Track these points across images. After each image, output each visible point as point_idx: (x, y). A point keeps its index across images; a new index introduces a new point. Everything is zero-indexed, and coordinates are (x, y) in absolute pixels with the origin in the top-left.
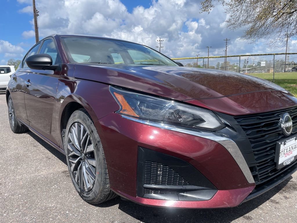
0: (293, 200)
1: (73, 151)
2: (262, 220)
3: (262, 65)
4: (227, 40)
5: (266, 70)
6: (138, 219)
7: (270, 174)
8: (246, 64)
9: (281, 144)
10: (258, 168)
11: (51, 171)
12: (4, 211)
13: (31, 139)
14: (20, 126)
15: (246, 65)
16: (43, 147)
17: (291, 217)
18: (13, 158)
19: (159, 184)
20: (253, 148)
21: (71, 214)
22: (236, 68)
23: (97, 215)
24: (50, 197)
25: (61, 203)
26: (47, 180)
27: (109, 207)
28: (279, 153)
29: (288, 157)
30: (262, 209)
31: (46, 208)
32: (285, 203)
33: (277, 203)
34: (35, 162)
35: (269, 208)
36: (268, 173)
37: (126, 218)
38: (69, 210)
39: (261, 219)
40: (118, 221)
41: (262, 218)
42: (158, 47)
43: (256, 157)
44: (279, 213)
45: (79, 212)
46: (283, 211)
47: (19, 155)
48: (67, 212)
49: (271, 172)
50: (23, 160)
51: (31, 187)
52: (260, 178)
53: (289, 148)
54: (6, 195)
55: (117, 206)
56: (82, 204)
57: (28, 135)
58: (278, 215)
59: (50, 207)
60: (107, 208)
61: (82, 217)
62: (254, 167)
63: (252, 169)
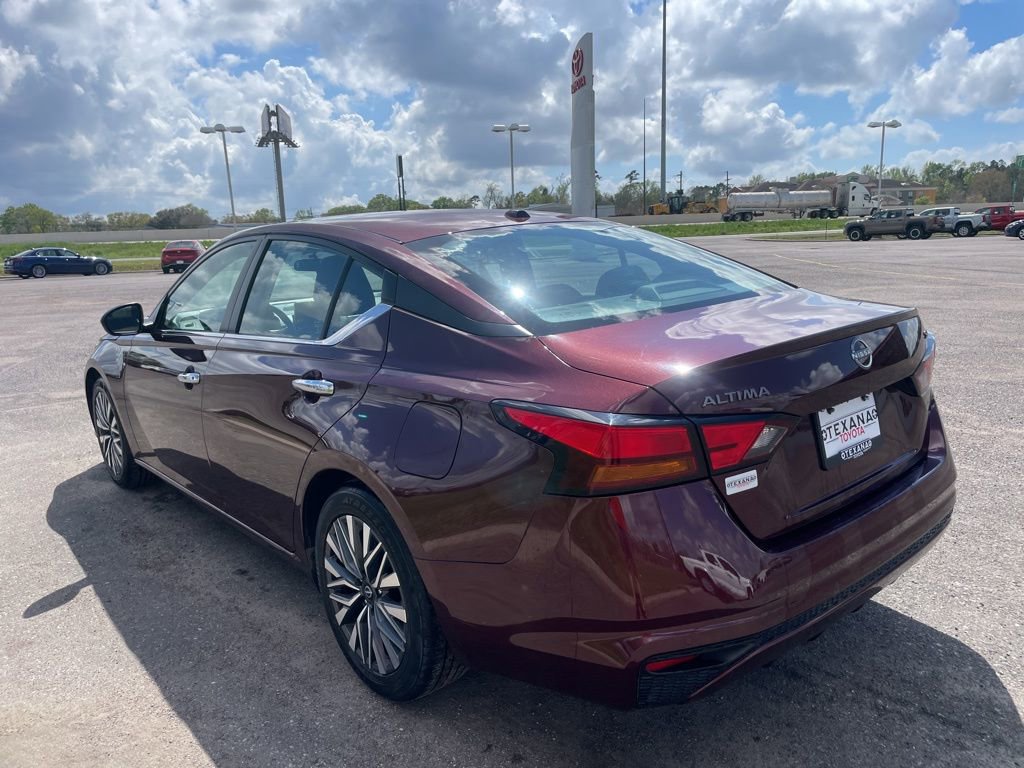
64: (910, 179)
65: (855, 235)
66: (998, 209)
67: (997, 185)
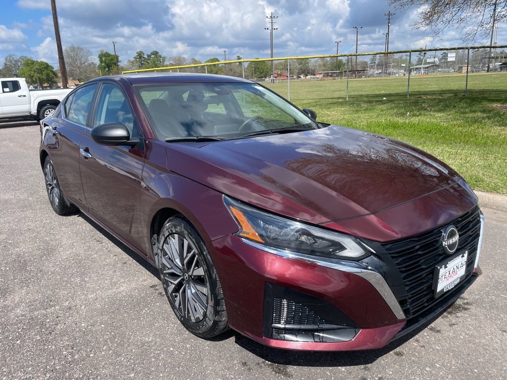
0: (460, 327)
1: (172, 268)
2: (416, 356)
3: (449, 60)
4: (389, 14)
5: (457, 68)
6: (262, 357)
7: (426, 304)
8: (422, 57)
9: (441, 268)
10: (410, 301)
11: (133, 285)
12: (88, 350)
13: (88, 226)
14: (69, 205)
15: (423, 59)
16: (111, 242)
17: (453, 351)
18: (73, 263)
19: (291, 324)
20: (404, 278)
21: (176, 352)
22: (404, 65)
23: (209, 353)
24: (143, 327)
25: (160, 335)
26: (133, 301)
27: (224, 341)
28: (437, 278)
29: (451, 280)
30: (417, 341)
31: (143, 345)
32: (448, 333)
33: (438, 331)
34: (107, 270)
35: (427, 339)
36: (424, 303)
37: (247, 356)
38: (174, 346)
39: (414, 356)
40: (237, 361)
41: (417, 354)
42: (268, 29)
43: (407, 288)
44: (439, 347)
45: (187, 349)
46: (443, 344)
47: (80, 257)
48: (172, 349)
49: (427, 302)
50: (89, 266)
51: (113, 312)
52: (412, 311)
53: (452, 268)
54: (83, 325)
55: (233, 339)
56: (188, 337)
57: (81, 219)
58: (437, 349)
59: (148, 342)
60: (221, 342)
61: (191, 355)
62: (405, 300)
63: (402, 303)
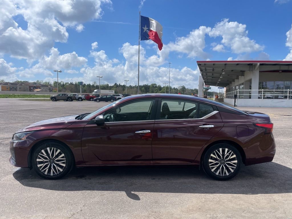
64: (50, 85)
65: (54, 100)
66: (86, 95)
67: (72, 88)
